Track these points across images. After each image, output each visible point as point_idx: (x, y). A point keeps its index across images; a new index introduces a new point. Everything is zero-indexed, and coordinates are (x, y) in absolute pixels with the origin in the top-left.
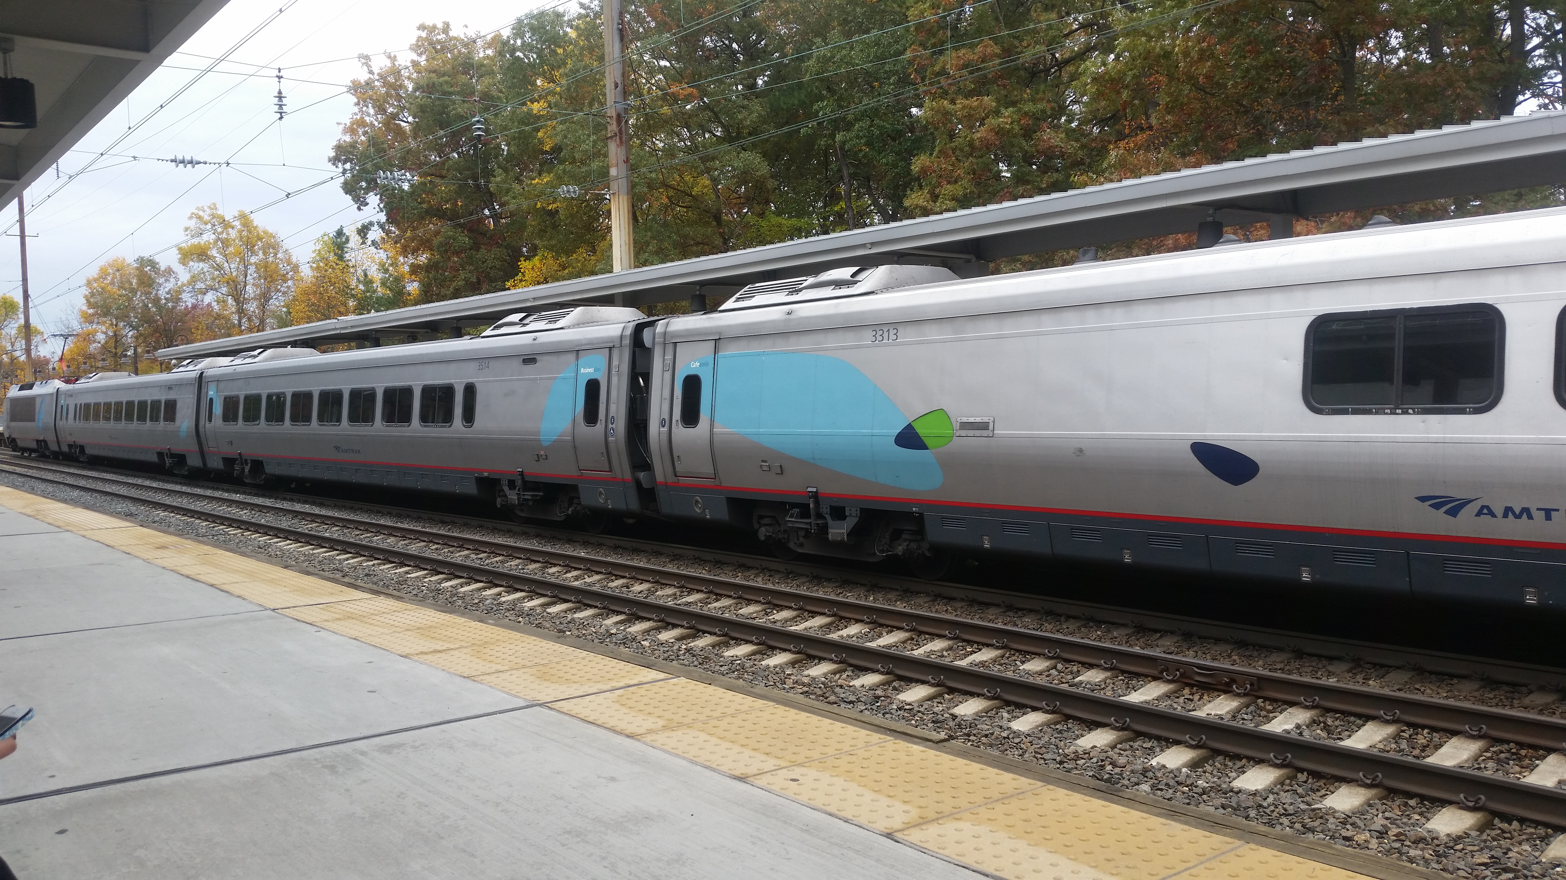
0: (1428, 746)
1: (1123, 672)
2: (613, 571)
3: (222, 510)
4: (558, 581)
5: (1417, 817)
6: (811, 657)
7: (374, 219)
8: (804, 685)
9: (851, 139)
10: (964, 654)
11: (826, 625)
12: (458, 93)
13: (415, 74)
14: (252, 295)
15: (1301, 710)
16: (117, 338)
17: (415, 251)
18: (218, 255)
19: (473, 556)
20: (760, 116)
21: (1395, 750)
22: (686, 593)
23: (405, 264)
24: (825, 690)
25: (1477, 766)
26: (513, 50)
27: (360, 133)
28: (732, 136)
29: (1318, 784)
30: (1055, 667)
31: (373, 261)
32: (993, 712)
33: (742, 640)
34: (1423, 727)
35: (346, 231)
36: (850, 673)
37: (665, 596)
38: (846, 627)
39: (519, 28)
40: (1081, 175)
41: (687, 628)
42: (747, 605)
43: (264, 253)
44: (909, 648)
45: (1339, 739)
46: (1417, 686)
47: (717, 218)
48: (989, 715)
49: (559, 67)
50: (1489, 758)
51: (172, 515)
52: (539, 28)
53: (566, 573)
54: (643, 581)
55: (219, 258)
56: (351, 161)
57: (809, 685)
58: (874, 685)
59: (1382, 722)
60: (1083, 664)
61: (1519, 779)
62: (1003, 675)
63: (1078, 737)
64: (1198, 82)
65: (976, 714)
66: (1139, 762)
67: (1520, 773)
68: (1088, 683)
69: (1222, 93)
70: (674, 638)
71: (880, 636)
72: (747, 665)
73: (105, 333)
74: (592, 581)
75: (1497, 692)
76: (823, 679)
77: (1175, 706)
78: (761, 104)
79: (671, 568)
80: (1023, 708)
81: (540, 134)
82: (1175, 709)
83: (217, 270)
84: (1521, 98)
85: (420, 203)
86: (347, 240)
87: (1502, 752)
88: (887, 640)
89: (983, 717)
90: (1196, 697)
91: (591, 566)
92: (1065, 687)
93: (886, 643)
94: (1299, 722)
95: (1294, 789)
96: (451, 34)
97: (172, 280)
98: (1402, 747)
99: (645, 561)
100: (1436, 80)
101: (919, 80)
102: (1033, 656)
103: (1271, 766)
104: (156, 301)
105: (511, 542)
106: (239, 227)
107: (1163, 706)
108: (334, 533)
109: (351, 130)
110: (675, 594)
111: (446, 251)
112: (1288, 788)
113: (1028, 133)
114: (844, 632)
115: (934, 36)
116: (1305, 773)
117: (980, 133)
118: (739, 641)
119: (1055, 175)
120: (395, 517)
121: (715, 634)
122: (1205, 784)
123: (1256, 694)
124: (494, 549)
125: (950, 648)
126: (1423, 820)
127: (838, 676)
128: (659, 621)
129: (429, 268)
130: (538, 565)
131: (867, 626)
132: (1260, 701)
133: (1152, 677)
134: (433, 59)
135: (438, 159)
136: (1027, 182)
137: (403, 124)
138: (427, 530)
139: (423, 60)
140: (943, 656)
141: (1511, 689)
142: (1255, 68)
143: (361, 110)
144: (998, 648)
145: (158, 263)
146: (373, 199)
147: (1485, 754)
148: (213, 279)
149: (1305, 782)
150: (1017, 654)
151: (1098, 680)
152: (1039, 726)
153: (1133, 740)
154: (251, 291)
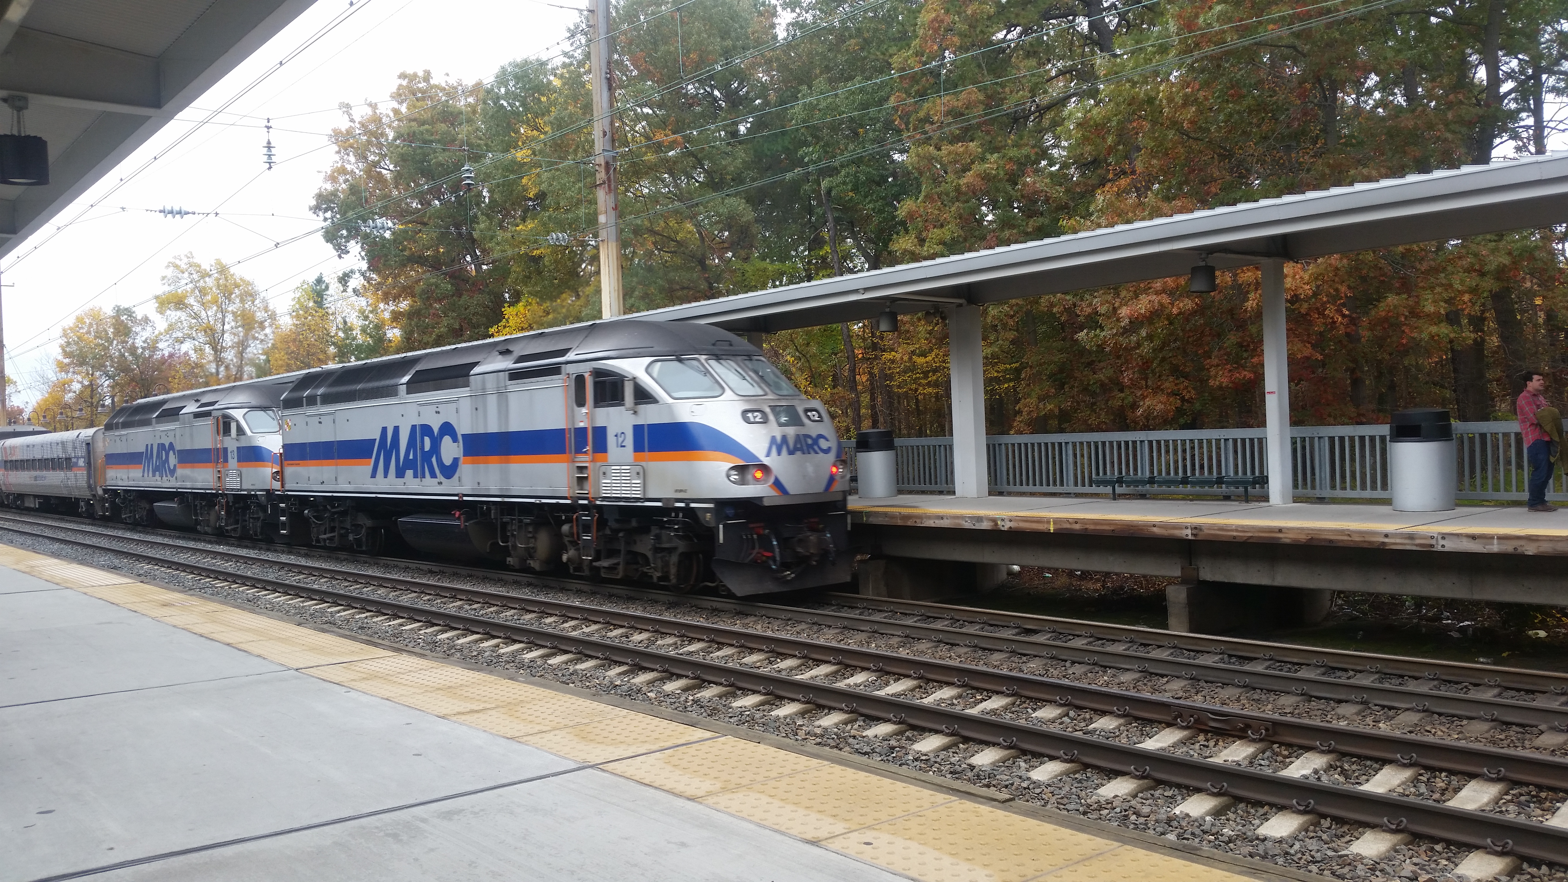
0: (1447, 789)
1: (1136, 719)
2: (611, 620)
3: (206, 562)
4: (555, 632)
5: (1444, 862)
6: (821, 707)
7: (356, 268)
8: (816, 735)
9: (837, 185)
10: (974, 702)
11: (832, 673)
12: (439, 141)
13: (396, 122)
14: (230, 344)
15: (1318, 755)
16: (92, 388)
17: (396, 298)
18: (195, 304)
19: (467, 607)
20: (744, 162)
21: (1415, 794)
22: (686, 643)
23: (386, 311)
24: (838, 741)
25: (1498, 810)
26: (498, 98)
27: (341, 181)
28: (715, 183)
29: (1342, 830)
30: (1067, 715)
31: (353, 308)
32: (1011, 762)
33: (749, 690)
34: (1441, 770)
35: (326, 279)
36: (861, 723)
37: (666, 645)
38: (852, 675)
39: (502, 78)
40: (1070, 219)
41: (693, 678)
42: (750, 654)
43: (242, 301)
44: (918, 696)
45: (1357, 783)
46: (1428, 728)
47: (702, 262)
48: (1006, 764)
49: (543, 115)
50: (1509, 801)
51: (156, 567)
52: (523, 77)
53: (563, 623)
54: (642, 631)
55: (197, 307)
56: (332, 209)
57: (822, 736)
58: (887, 734)
59: (1399, 765)
60: (1095, 711)
61: (1542, 822)
62: (1016, 723)
63: (1098, 786)
64: (1183, 127)
65: (993, 764)
66: (1162, 811)
67: (1542, 816)
68: (1103, 730)
69: (1206, 137)
70: (679, 689)
71: (887, 684)
72: (757, 716)
73: (81, 383)
74: (589, 631)
75: (1507, 733)
76: (836, 730)
77: (1192, 752)
78: (744, 150)
79: (668, 617)
80: (1039, 757)
81: (524, 181)
82: (1192, 756)
83: (194, 318)
84: (1497, 141)
85: (402, 251)
86: (327, 288)
87: (1521, 795)
88: (895, 688)
89: (1000, 766)
90: (1212, 743)
91: (589, 615)
92: (1079, 734)
93: (894, 692)
94: (1316, 767)
95: (1318, 835)
96: (432, 82)
97: (149, 328)
98: (1421, 791)
99: (641, 609)
100: (1416, 123)
101: (903, 126)
102: (1044, 703)
103: (1294, 812)
104: (133, 350)
105: (502, 591)
106: (216, 275)
107: (1180, 753)
108: (322, 584)
109: (333, 178)
110: (676, 644)
111: (428, 298)
112: (1312, 834)
113: (1013, 180)
114: (851, 681)
115: (917, 83)
116: (1329, 819)
117: (968, 178)
118: (746, 692)
119: (1041, 220)
120: (382, 567)
121: (721, 684)
122: (1231, 833)
123: (1272, 739)
124: (488, 600)
125: (960, 696)
126: (1452, 866)
127: (849, 727)
128: (664, 672)
129: (411, 314)
130: (533, 615)
131: (874, 674)
132: (1275, 746)
133: (1165, 723)
134: (415, 107)
135: (419, 206)
136: (1013, 227)
137: (384, 172)
138: (417, 580)
139: (404, 109)
140: (953, 704)
141: (1521, 730)
142: (1238, 112)
143: (342, 158)
144: (1008, 695)
145: (135, 312)
146: (355, 248)
147: (1505, 797)
148: (191, 327)
149: (1329, 828)
150: (1028, 701)
151: (1111, 727)
152: (1058, 775)
153: (1154, 788)
154: (228, 340)
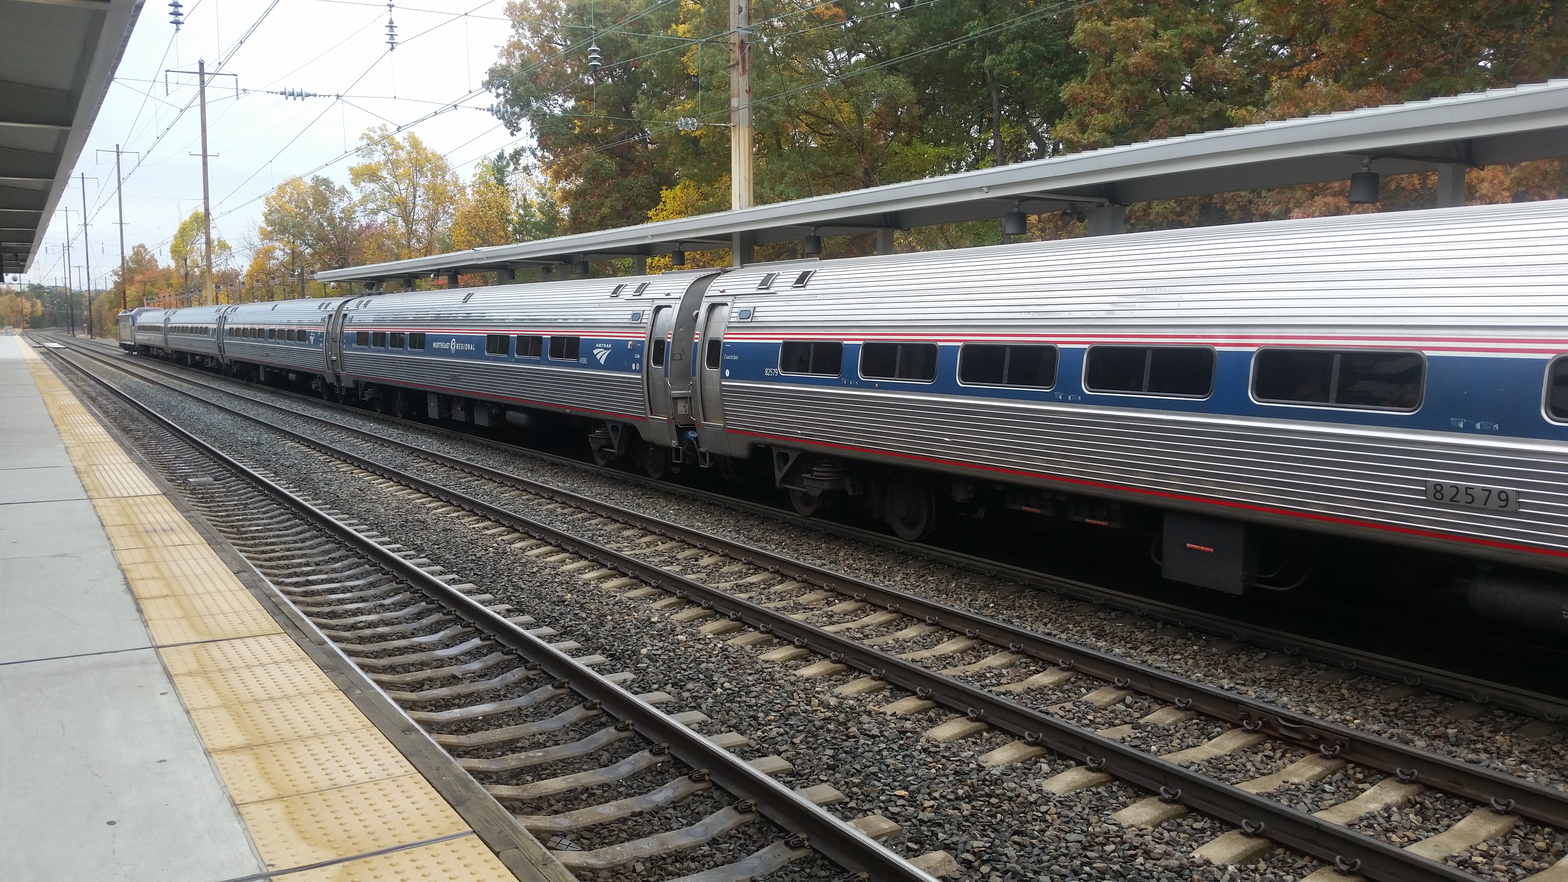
1: (1200, 714)
7: (525, 145)
9: (1001, 64)
12: (608, 15)
14: (421, 217)
16: (295, 255)
17: (567, 177)
18: (388, 176)
23: (559, 189)
27: (517, 55)
30: (1123, 701)
31: (532, 185)
32: (1030, 763)
35: (506, 155)
36: (886, 695)
43: (433, 175)
47: (860, 145)
48: (1023, 767)
55: (389, 179)
56: (504, 85)
57: (835, 709)
58: (907, 712)
59: (1490, 812)
60: (1156, 698)
63: (1118, 808)
65: (1009, 765)
66: (1179, 852)
68: (1156, 726)
70: (717, 630)
72: (780, 675)
73: (283, 250)
76: (853, 701)
77: (1251, 765)
78: (911, 24)
80: (1065, 760)
81: (685, 59)
83: (388, 191)
85: (572, 128)
86: (507, 164)
88: (944, 649)
89: (1015, 769)
90: (1279, 754)
93: (941, 653)
94: (1391, 800)
97: (345, 199)
98: (1514, 850)
102: (1102, 683)
104: (331, 220)
106: (409, 148)
109: (508, 53)
111: (595, 178)
113: (1191, 57)
117: (1137, 57)
118: (781, 641)
121: (758, 630)
123: (1348, 757)
127: (870, 698)
128: (708, 608)
129: (579, 194)
132: (1350, 766)
133: (1230, 723)
135: (591, 82)
137: (557, 46)
143: (517, 33)
144: (1064, 670)
145: (332, 183)
146: (525, 124)
148: (384, 199)
151: (1168, 722)
152: (1078, 787)
153: (1184, 817)
154: (419, 212)
